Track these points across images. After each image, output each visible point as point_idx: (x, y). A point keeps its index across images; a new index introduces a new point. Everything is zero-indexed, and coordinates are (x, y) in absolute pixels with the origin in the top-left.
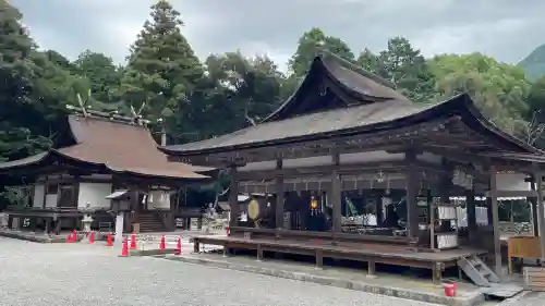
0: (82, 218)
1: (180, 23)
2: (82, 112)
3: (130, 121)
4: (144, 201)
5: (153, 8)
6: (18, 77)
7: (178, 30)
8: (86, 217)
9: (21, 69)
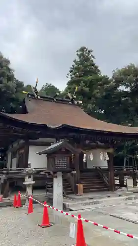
0: (23, 180)
1: (93, 57)
2: (34, 96)
3: (68, 102)
4: (85, 160)
5: (77, 51)
6: (5, 91)
7: (93, 61)
8: (27, 178)
9: (8, 87)
